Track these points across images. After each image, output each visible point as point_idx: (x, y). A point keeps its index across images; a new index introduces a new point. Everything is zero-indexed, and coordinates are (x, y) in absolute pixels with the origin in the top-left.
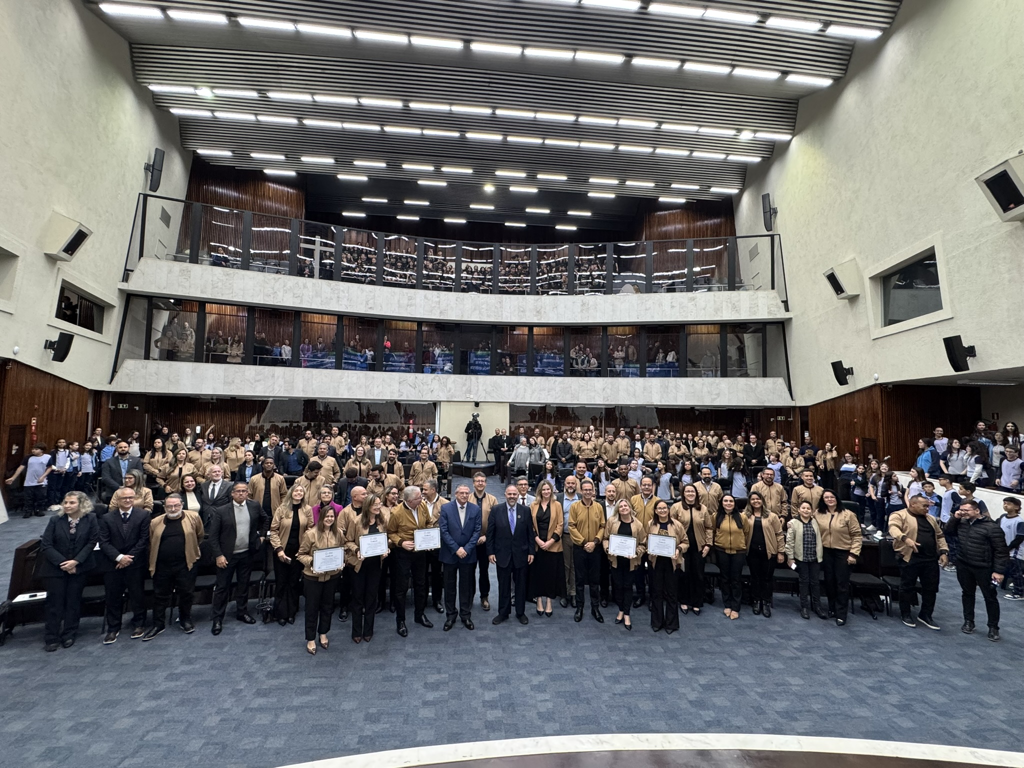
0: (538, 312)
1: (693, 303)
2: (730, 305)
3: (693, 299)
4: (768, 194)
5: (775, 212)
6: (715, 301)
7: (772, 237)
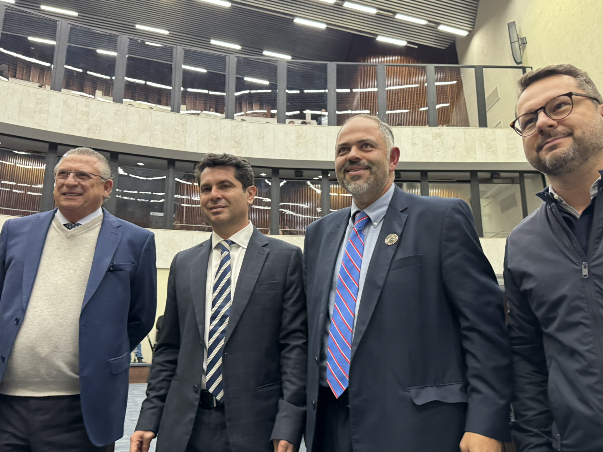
0: (237, 142)
1: (439, 140)
2: (484, 144)
3: (439, 135)
4: (514, 22)
5: (523, 43)
6: (466, 140)
7: (524, 69)
